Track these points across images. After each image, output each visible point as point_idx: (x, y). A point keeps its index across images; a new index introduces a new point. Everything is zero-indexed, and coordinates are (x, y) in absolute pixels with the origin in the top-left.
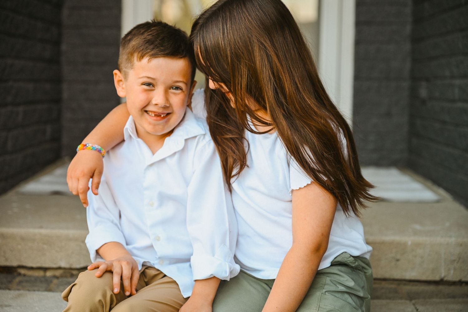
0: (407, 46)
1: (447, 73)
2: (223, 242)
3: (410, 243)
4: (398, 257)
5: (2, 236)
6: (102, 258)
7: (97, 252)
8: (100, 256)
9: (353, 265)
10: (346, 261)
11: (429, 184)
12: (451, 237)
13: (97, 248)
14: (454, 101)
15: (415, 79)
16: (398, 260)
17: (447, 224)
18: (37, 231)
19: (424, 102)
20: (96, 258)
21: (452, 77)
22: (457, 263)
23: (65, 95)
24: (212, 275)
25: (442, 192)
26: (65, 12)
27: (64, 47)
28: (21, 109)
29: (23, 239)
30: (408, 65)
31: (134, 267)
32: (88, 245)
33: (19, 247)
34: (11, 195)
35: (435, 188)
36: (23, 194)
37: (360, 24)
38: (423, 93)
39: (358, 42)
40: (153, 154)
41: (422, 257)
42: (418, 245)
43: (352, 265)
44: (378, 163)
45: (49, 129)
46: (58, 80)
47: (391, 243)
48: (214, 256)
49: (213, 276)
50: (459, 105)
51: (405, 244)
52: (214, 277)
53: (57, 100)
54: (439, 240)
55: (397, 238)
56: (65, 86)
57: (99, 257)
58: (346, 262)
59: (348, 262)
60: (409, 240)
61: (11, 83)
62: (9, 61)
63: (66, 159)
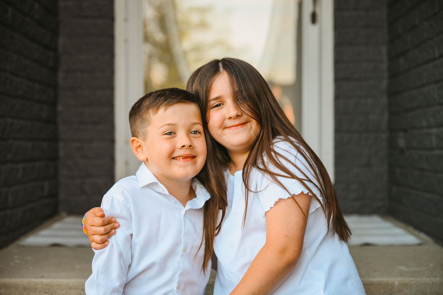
0: (385, 100)
1: (424, 123)
3: (396, 283)
11: (411, 229)
12: (435, 277)
14: (432, 149)
15: (392, 130)
17: (431, 265)
18: (38, 280)
19: (402, 151)
21: (429, 127)
23: (62, 153)
25: (423, 236)
26: (61, 75)
27: (60, 108)
28: (21, 166)
29: (25, 288)
30: (385, 118)
34: (12, 248)
35: (417, 232)
36: (23, 246)
37: (338, 80)
38: (401, 143)
39: (338, 97)
42: (405, 285)
45: (46, 185)
46: (54, 139)
47: (379, 284)
50: (437, 152)
51: (392, 284)
53: (54, 158)
54: (425, 280)
55: (384, 279)
56: (61, 144)
60: (396, 280)
61: (11, 141)
62: (9, 121)
63: (64, 214)
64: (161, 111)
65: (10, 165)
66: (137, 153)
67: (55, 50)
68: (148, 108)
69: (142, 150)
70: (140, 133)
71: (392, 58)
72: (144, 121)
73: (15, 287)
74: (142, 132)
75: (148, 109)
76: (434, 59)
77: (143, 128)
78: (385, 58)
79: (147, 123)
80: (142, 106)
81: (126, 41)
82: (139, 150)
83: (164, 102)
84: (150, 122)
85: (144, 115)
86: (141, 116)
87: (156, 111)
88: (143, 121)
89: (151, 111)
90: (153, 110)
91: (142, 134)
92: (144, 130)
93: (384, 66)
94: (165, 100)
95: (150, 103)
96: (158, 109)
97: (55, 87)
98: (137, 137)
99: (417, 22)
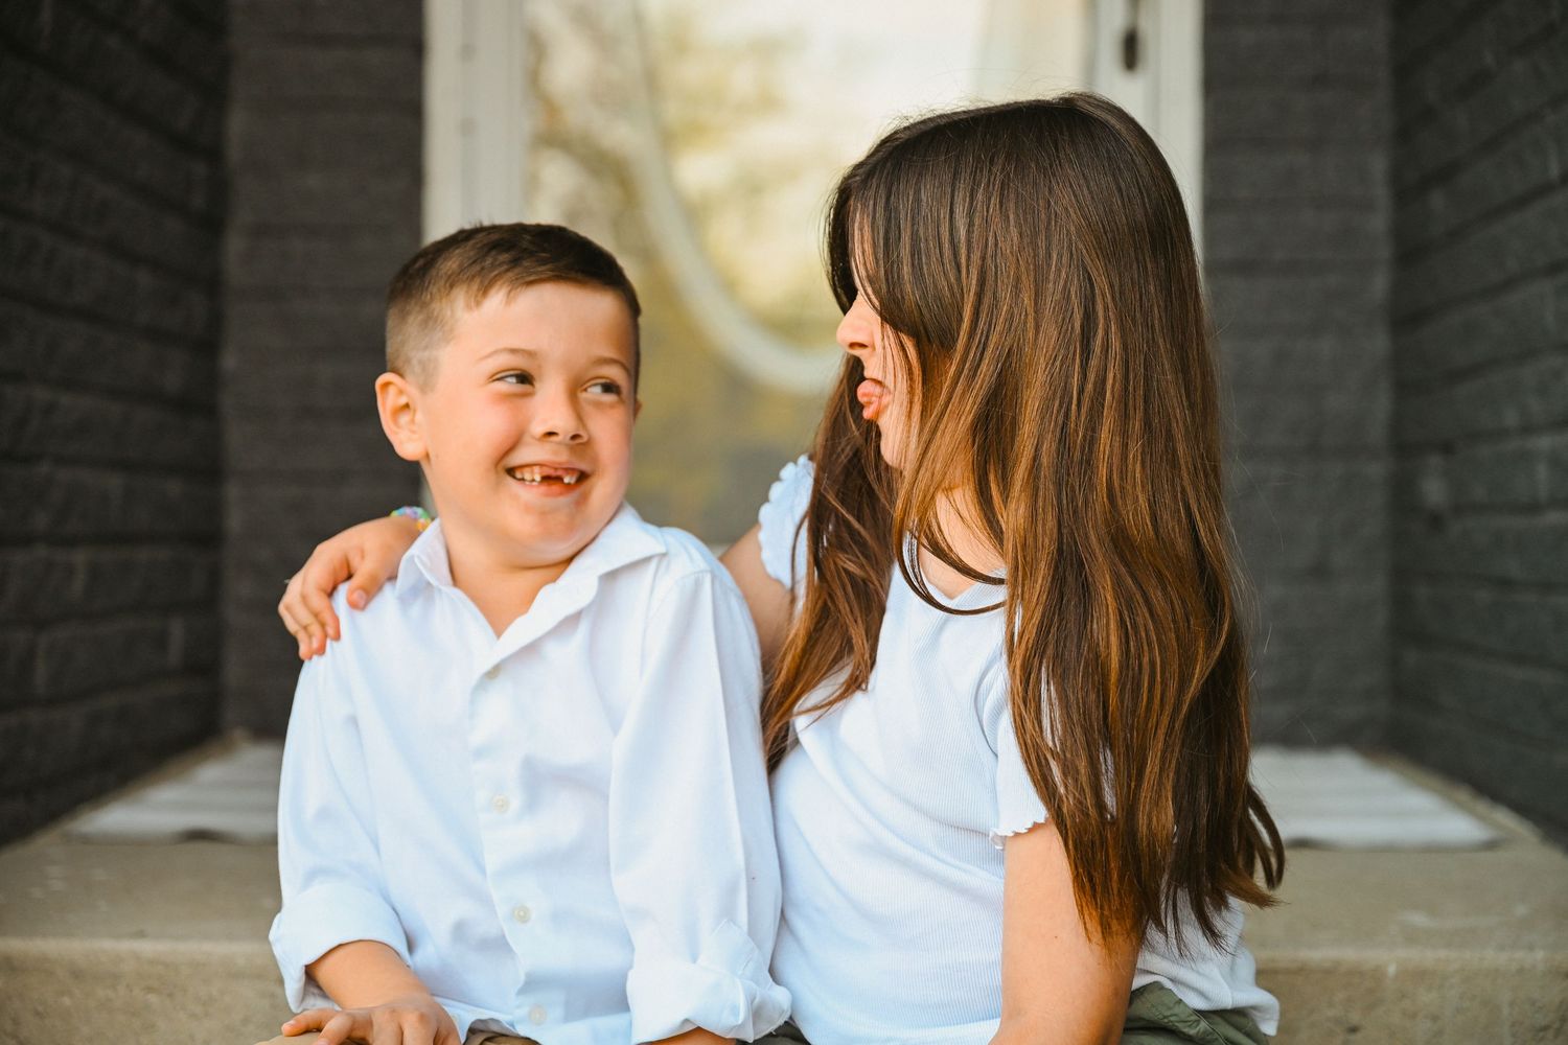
0: (1379, 343)
1: (1511, 418)
2: (727, 913)
3: (1392, 970)
4: (1355, 1018)
5: (8, 965)
6: (324, 995)
7: (310, 973)
8: (319, 987)
9: (1192, 1032)
10: (1165, 1017)
11: (1464, 795)
12: (1531, 948)
13: (310, 958)
14: (1533, 508)
15: (1406, 448)
16: (1354, 1030)
17: (1521, 910)
18: (126, 946)
19: (1435, 521)
20: (305, 994)
21: (1527, 429)
22: (1556, 1036)
23: (235, 521)
24: (686, 1021)
25: (1506, 819)
26: (235, 245)
27: (230, 361)
28: (80, 557)
29: (77, 974)
30: (1381, 406)
31: (444, 1032)
32: (278, 950)
33: (66, 1001)
34: (46, 844)
35: (1482, 806)
36: (86, 840)
37: (1217, 271)
38: (1434, 490)
40: (499, 633)
41: (1435, 1018)
42: (1420, 975)
43: (1186, 1030)
44: (1290, 738)
45: (177, 630)
46: (209, 470)
47: (1329, 971)
48: (694, 961)
49: (694, 1027)
50: (1554, 518)
51: (1377, 974)
52: (699, 1030)
53: (208, 538)
54: (1491, 957)
55: (1348, 955)
56: (233, 491)
57: (316, 991)
58: (1166, 1020)
59: (1172, 1019)
60: (1389, 958)
61: (44, 468)
62: (41, 394)
63: (238, 734)
64: (496, 299)
65: (41, 551)
66: (395, 429)
67: (214, 154)
68: (452, 283)
69: (413, 421)
70: (415, 362)
71: (1407, 192)
72: (431, 323)
73: (43, 967)
74: (420, 362)
75: (452, 286)
76: (1544, 190)
77: (426, 348)
78: (1381, 193)
79: (441, 334)
80: (433, 272)
81: (468, 128)
82: (404, 419)
83: (507, 270)
84: (452, 330)
85: (436, 306)
86: (424, 305)
87: (476, 296)
88: (430, 321)
89: (460, 297)
90: (467, 292)
91: (417, 369)
92: (426, 354)
93: (1379, 222)
94: (515, 262)
95: (460, 265)
96: (485, 290)
97: (213, 285)
98: (401, 375)
99: (1489, 59)
